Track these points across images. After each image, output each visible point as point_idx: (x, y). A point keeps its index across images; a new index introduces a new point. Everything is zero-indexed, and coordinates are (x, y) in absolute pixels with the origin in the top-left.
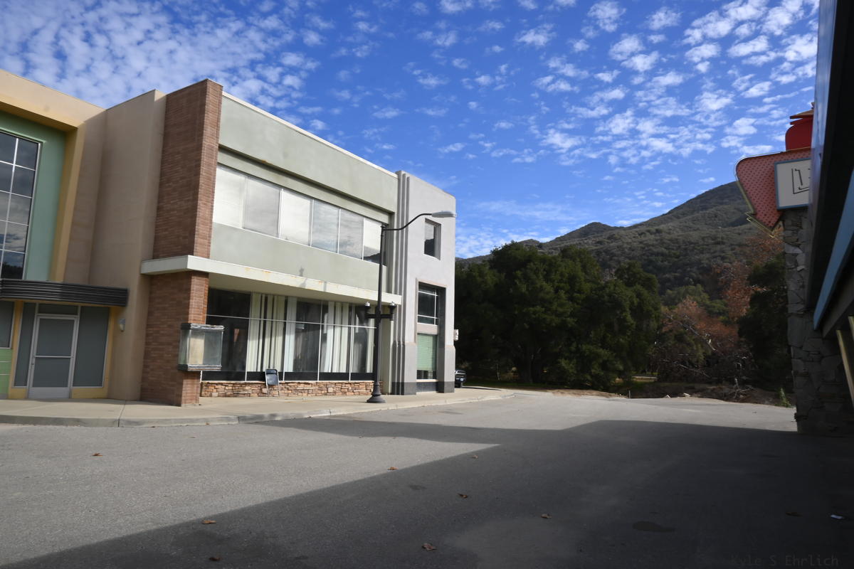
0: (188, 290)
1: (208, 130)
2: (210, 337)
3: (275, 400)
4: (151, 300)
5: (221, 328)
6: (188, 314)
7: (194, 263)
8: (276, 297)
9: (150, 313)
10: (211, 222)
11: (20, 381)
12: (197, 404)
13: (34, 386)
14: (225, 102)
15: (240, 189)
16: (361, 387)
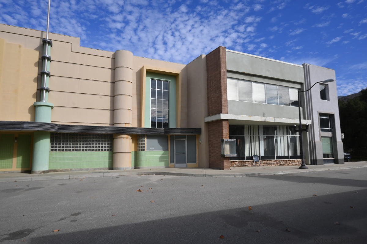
0: (222, 126)
1: (222, 65)
2: (230, 143)
3: (259, 168)
4: (209, 131)
5: (235, 140)
6: (222, 135)
7: (223, 116)
8: (254, 126)
9: (209, 136)
10: (227, 100)
11: (172, 162)
12: (229, 169)
13: (176, 163)
14: (227, 53)
15: (236, 85)
16: (295, 162)
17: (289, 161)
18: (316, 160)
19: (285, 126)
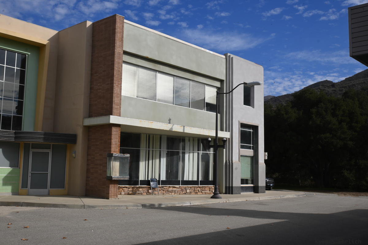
0: (110, 134)
1: (118, 44)
2: (121, 160)
3: (157, 197)
4: (89, 140)
5: (128, 155)
6: (110, 148)
7: (113, 119)
8: (155, 136)
9: (89, 148)
10: (121, 95)
11: (24, 185)
12: (117, 198)
13: (31, 188)
14: (125, 25)
15: (135, 74)
16: (206, 189)
17: (198, 188)
18: (232, 187)
19: (197, 139)
